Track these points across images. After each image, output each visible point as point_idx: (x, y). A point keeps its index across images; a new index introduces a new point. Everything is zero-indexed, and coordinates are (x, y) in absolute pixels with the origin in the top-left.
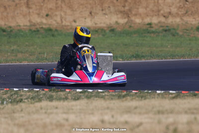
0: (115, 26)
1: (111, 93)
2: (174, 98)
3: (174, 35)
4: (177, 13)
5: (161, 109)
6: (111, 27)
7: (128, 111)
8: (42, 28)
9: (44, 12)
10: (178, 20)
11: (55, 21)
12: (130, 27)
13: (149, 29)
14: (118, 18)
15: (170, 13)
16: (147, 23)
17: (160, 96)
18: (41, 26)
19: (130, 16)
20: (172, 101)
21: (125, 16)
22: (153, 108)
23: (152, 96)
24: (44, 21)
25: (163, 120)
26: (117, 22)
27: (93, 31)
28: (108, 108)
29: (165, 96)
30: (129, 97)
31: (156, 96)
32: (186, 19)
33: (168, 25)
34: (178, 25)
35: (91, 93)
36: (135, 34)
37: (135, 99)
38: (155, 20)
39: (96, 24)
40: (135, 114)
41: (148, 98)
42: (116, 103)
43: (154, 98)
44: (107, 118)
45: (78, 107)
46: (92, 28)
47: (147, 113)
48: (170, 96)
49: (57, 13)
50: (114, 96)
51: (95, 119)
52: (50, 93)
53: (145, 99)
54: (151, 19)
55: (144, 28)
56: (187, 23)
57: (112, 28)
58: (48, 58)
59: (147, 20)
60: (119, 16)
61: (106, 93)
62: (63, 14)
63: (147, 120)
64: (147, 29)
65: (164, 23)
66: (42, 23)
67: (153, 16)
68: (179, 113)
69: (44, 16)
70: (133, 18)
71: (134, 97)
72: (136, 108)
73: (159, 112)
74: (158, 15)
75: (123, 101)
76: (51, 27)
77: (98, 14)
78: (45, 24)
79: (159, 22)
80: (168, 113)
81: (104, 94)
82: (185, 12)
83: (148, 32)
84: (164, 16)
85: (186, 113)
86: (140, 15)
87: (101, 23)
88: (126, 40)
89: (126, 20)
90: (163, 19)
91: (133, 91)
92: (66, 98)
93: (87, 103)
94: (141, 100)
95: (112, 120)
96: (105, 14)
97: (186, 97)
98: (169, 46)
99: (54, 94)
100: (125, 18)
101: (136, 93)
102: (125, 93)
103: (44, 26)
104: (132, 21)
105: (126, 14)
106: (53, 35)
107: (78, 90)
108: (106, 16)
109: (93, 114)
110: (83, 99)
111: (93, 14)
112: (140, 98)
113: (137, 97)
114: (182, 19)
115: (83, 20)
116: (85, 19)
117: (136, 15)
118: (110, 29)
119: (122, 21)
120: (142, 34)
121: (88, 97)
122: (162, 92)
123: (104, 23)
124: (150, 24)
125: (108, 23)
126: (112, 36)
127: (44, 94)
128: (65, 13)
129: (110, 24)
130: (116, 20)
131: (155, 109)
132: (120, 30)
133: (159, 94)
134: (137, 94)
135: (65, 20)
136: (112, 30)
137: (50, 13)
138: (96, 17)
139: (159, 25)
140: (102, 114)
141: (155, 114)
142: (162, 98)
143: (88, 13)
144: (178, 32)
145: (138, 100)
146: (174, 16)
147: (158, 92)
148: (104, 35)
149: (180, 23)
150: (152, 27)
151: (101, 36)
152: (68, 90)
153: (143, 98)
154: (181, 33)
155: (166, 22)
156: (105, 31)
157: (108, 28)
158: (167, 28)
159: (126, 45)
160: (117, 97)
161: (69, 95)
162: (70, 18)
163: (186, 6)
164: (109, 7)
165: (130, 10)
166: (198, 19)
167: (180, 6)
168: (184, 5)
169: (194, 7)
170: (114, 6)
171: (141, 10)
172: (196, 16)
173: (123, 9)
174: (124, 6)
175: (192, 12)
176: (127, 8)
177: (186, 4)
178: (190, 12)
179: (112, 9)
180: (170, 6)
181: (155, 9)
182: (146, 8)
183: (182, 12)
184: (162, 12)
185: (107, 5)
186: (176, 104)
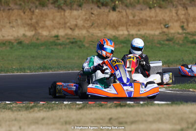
0: (22, 39)
2: (80, 108)
3: (80, 47)
4: (83, 26)
5: (68, 119)
6: (19, 39)
7: (36, 122)
10: (84, 32)
12: (38, 39)
13: (56, 41)
14: (25, 31)
15: (76, 25)
16: (54, 35)
17: (67, 107)
19: (37, 28)
20: (79, 112)
21: (32, 28)
22: (60, 119)
23: (59, 107)
26: (24, 35)
28: (15, 120)
29: (72, 107)
30: (36, 109)
31: (63, 107)
32: (91, 31)
33: (74, 37)
34: (84, 37)
36: (42, 46)
37: (42, 110)
38: (62, 33)
39: (3, 37)
40: (42, 124)
41: (55, 109)
42: (24, 115)
43: (62, 109)
44: (14, 129)
47: (54, 124)
48: (77, 106)
50: (21, 107)
53: (52, 110)
54: (58, 32)
55: (51, 40)
56: (93, 35)
57: (20, 41)
59: (54, 33)
60: (26, 29)
61: (14, 105)
64: (54, 42)
65: (71, 35)
67: (59, 29)
68: (86, 123)
70: (40, 31)
71: (41, 108)
72: (43, 119)
73: (66, 123)
74: (65, 27)
75: (30, 112)
77: (5, 26)
79: (66, 35)
80: (75, 124)
81: (11, 106)
82: (91, 24)
83: (55, 45)
84: (71, 29)
85: (92, 123)
86: (47, 27)
87: (8, 36)
88: (34, 52)
89: (33, 33)
90: (69, 32)
91: (41, 103)
94: (48, 111)
96: (13, 27)
97: (92, 108)
98: (76, 59)
100: (32, 31)
101: (43, 104)
102: (33, 104)
104: (39, 33)
105: (33, 27)
108: (14, 29)
112: (48, 109)
113: (45, 108)
114: (88, 31)
117: (43, 27)
118: (17, 41)
119: (30, 34)
120: (49, 46)
122: (69, 103)
123: (12, 36)
124: (57, 36)
125: (16, 36)
126: (19, 49)
129: (18, 37)
130: (24, 33)
131: (62, 120)
132: (27, 42)
133: (66, 105)
134: (45, 106)
136: (20, 43)
138: (3, 30)
139: (66, 37)
140: (9, 126)
141: (62, 124)
142: (69, 109)
144: (84, 44)
145: (45, 111)
146: (80, 29)
147: (65, 103)
148: (11, 48)
149: (86, 35)
150: (59, 39)
151: (8, 48)
153: (51, 109)
154: (87, 45)
155: (73, 34)
156: (12, 44)
157: (16, 40)
158: (74, 40)
159: (33, 57)
160: (25, 109)
163: (92, 18)
164: (16, 20)
165: (37, 23)
166: (103, 31)
167: (86, 18)
168: (90, 18)
169: (99, 20)
170: (21, 19)
171: (48, 23)
172: (102, 28)
173: (30, 22)
174: (31, 19)
175: (98, 24)
176: (34, 21)
177: (92, 16)
178: (96, 24)
179: (19, 22)
180: (76, 19)
181: (62, 21)
182: (53, 20)
183: (89, 24)
184: (68, 24)
185: (14, 18)
186: (82, 114)
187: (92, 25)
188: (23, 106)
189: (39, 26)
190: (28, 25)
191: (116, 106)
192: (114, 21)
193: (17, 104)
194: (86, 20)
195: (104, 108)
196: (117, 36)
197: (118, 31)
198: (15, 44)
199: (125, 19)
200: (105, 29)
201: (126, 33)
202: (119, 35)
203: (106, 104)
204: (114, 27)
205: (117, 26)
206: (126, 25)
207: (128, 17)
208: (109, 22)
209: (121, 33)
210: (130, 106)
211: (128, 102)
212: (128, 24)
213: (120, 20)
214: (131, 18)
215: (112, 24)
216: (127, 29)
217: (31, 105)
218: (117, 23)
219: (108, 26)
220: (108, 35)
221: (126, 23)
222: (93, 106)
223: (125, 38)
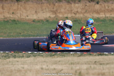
0: (49, 19)
1: (46, 54)
3: (79, 23)
4: (81, 12)
5: (73, 62)
6: (47, 19)
7: (56, 63)
8: (10, 20)
9: (11, 12)
10: (82, 15)
11: (17, 16)
12: (57, 19)
15: (77, 12)
16: (65, 17)
18: (10, 19)
19: (57, 13)
20: (78, 58)
22: (68, 61)
24: (11, 16)
25: (74, 68)
26: (50, 17)
27: (37, 21)
28: (45, 62)
29: (75, 55)
30: (56, 56)
31: (70, 55)
32: (85, 15)
34: (82, 18)
35: (36, 53)
37: (59, 56)
38: (69, 16)
39: (39, 18)
40: (59, 64)
41: (66, 56)
42: (49, 59)
43: (69, 56)
44: (44, 67)
45: (29, 61)
46: (37, 20)
47: (65, 64)
48: (78, 55)
49: (18, 12)
50: (48, 55)
51: (38, 67)
52: (14, 54)
53: (64, 57)
54: (67, 15)
56: (86, 17)
57: (47, 20)
58: (13, 35)
60: (51, 13)
61: (44, 54)
62: (21, 12)
63: (65, 68)
65: (74, 17)
66: (10, 17)
67: (68, 13)
68: (82, 64)
69: (12, 13)
70: (58, 15)
71: (58, 56)
72: (59, 61)
73: (72, 64)
74: (71, 13)
75: (52, 58)
76: (15, 19)
77: (39, 12)
78: (12, 18)
79: (72, 17)
80: (76, 64)
81: (43, 54)
84: (74, 14)
85: (86, 64)
86: (62, 13)
87: (41, 17)
89: (54, 16)
90: (74, 15)
91: (58, 53)
92: (23, 57)
93: (34, 59)
94: (62, 57)
95: (47, 68)
96: (44, 12)
97: (86, 56)
98: (77, 29)
99: (16, 54)
100: (54, 14)
101: (60, 54)
102: (54, 53)
103: (11, 19)
104: (57, 16)
105: (55, 12)
106: (16, 24)
107: (29, 52)
108: (44, 14)
109: (37, 64)
110: (32, 57)
111: (37, 12)
114: (83, 15)
115: (32, 15)
116: (33, 15)
117: (60, 13)
118: (46, 20)
119: (53, 16)
121: (35, 56)
122: (73, 53)
123: (43, 17)
124: (67, 18)
125: (45, 17)
126: (47, 24)
127: (11, 55)
128: (23, 12)
129: (46, 17)
130: (49, 15)
131: (69, 62)
132: (51, 20)
133: (71, 54)
135: (23, 15)
136: (47, 21)
137: (14, 12)
138: (39, 14)
139: (72, 18)
140: (41, 65)
141: (70, 64)
142: (73, 56)
143: (34, 12)
144: (81, 21)
145: (60, 57)
146: (79, 13)
147: (71, 53)
148: (43, 24)
149: (83, 17)
151: (41, 24)
152: (24, 52)
153: (63, 56)
154: (83, 22)
156: (43, 21)
157: (45, 19)
158: (76, 20)
161: (24, 55)
162: (25, 15)
163: (86, 8)
164: (46, 9)
165: (57, 10)
166: (92, 15)
167: (83, 8)
168: (85, 8)
169: (90, 9)
170: (48, 8)
171: (62, 10)
172: (91, 13)
173: (52, 10)
174: (53, 8)
175: (89, 11)
176: (55, 9)
177: (86, 7)
178: (88, 11)
179: (47, 10)
180: (77, 8)
181: (70, 9)
182: (65, 9)
183: (84, 11)
184: (73, 11)
185: (44, 8)
186: (80, 59)
187: (86, 12)
188: (49, 55)
189: (57, 12)
190: (52, 11)
191: (99, 55)
192: (97, 10)
193: (46, 53)
194: (83, 9)
195: (92, 56)
196: (99, 17)
197: (100, 15)
198: (45, 21)
199: (103, 9)
200: (93, 14)
201: (104, 16)
202: (100, 17)
203: (93, 54)
204: (98, 12)
205: (99, 12)
206: (104, 12)
207: (105, 7)
208: (95, 10)
209: (101, 16)
210: (106, 55)
211: (105, 53)
212: (105, 11)
213: (101, 9)
214: (107, 8)
215: (96, 11)
216: (105, 14)
217: (53, 54)
218: (99, 10)
219: (95, 13)
220: (94, 17)
221: (104, 11)
222: (86, 55)
223: (104, 18)
